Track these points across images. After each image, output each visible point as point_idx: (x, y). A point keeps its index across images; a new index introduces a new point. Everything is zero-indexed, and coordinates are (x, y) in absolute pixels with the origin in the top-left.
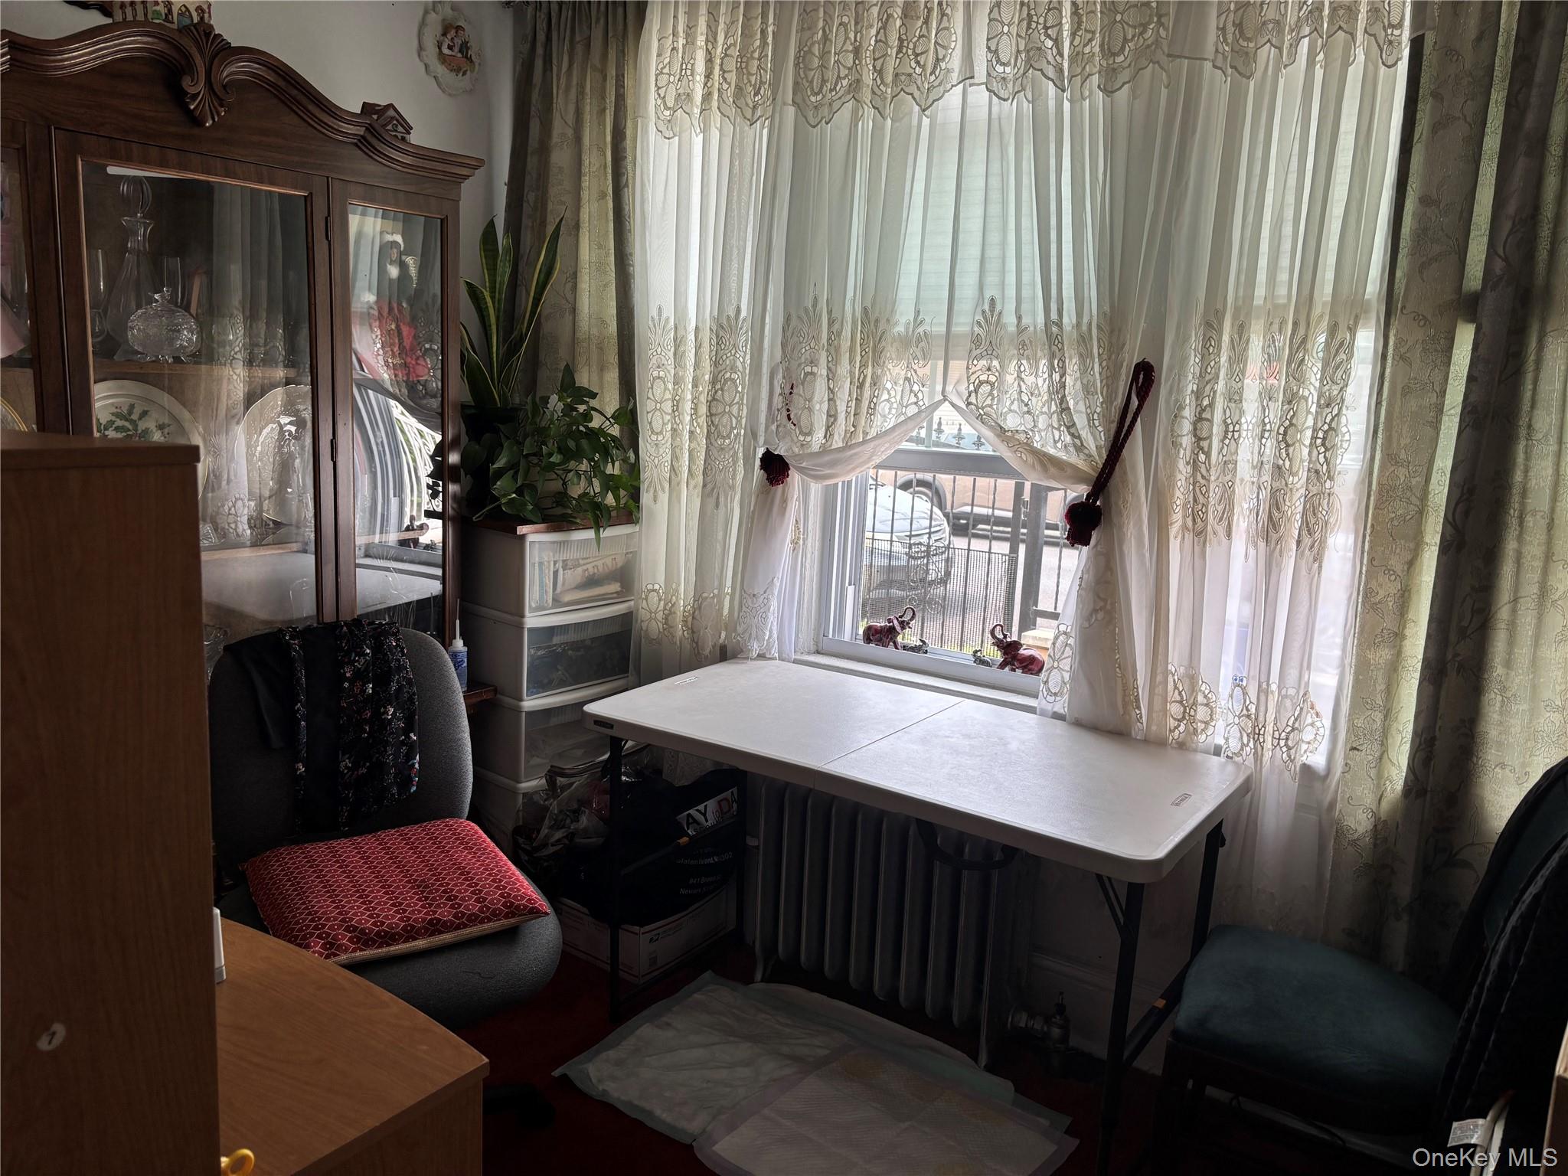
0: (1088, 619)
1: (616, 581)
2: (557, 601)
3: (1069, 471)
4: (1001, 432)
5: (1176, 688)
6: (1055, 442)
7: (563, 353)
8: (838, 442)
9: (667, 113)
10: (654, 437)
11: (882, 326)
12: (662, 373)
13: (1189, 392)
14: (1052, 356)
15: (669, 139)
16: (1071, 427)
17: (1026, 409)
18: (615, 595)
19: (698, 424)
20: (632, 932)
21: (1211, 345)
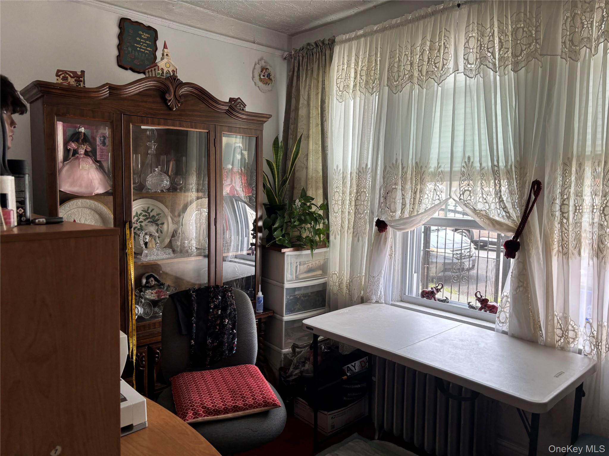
0: (516, 290)
1: (320, 270)
2: (297, 278)
3: (505, 227)
4: (474, 210)
5: (558, 322)
6: (499, 215)
7: (303, 184)
8: (406, 215)
9: (340, 93)
10: (335, 214)
11: (423, 169)
12: (338, 190)
13: (558, 193)
14: (495, 179)
15: (341, 102)
16: (505, 208)
17: (485, 201)
18: (320, 275)
19: (351, 209)
20: (324, 414)
21: (566, 172)
